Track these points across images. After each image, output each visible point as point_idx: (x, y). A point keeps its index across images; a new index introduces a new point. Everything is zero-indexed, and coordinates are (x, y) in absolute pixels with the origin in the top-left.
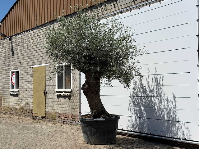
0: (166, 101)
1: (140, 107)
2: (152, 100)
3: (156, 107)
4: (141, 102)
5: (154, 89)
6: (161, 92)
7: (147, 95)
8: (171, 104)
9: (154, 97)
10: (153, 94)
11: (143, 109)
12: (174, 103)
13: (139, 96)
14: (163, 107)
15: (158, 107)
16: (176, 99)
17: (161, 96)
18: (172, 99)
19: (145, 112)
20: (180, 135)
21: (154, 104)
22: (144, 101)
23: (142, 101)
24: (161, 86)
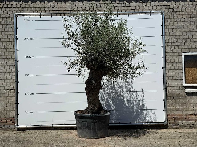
0: (135, 95)
1: (107, 101)
2: (121, 94)
3: (125, 100)
4: (109, 97)
5: (123, 86)
6: (131, 88)
7: (115, 90)
8: (140, 97)
9: (123, 92)
10: (122, 89)
11: (111, 102)
12: (142, 96)
13: (107, 91)
14: (132, 99)
15: (127, 100)
16: (145, 93)
17: (131, 90)
18: (141, 93)
19: (113, 105)
20: (148, 119)
21: (124, 98)
22: (112, 96)
23: (110, 95)
24: (130, 83)
